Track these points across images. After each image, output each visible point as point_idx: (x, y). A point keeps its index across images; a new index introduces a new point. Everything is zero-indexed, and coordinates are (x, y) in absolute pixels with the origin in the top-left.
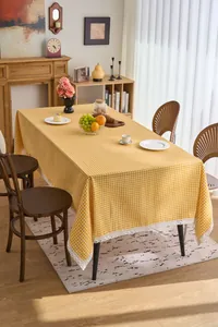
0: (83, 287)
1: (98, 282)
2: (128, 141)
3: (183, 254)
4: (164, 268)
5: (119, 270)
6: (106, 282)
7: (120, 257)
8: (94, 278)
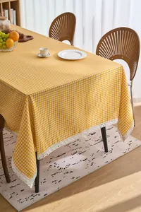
0: (29, 202)
1: (42, 194)
2: (46, 53)
3: (106, 151)
4: (95, 167)
5: (57, 177)
6: (49, 192)
7: (53, 164)
8: (37, 190)
